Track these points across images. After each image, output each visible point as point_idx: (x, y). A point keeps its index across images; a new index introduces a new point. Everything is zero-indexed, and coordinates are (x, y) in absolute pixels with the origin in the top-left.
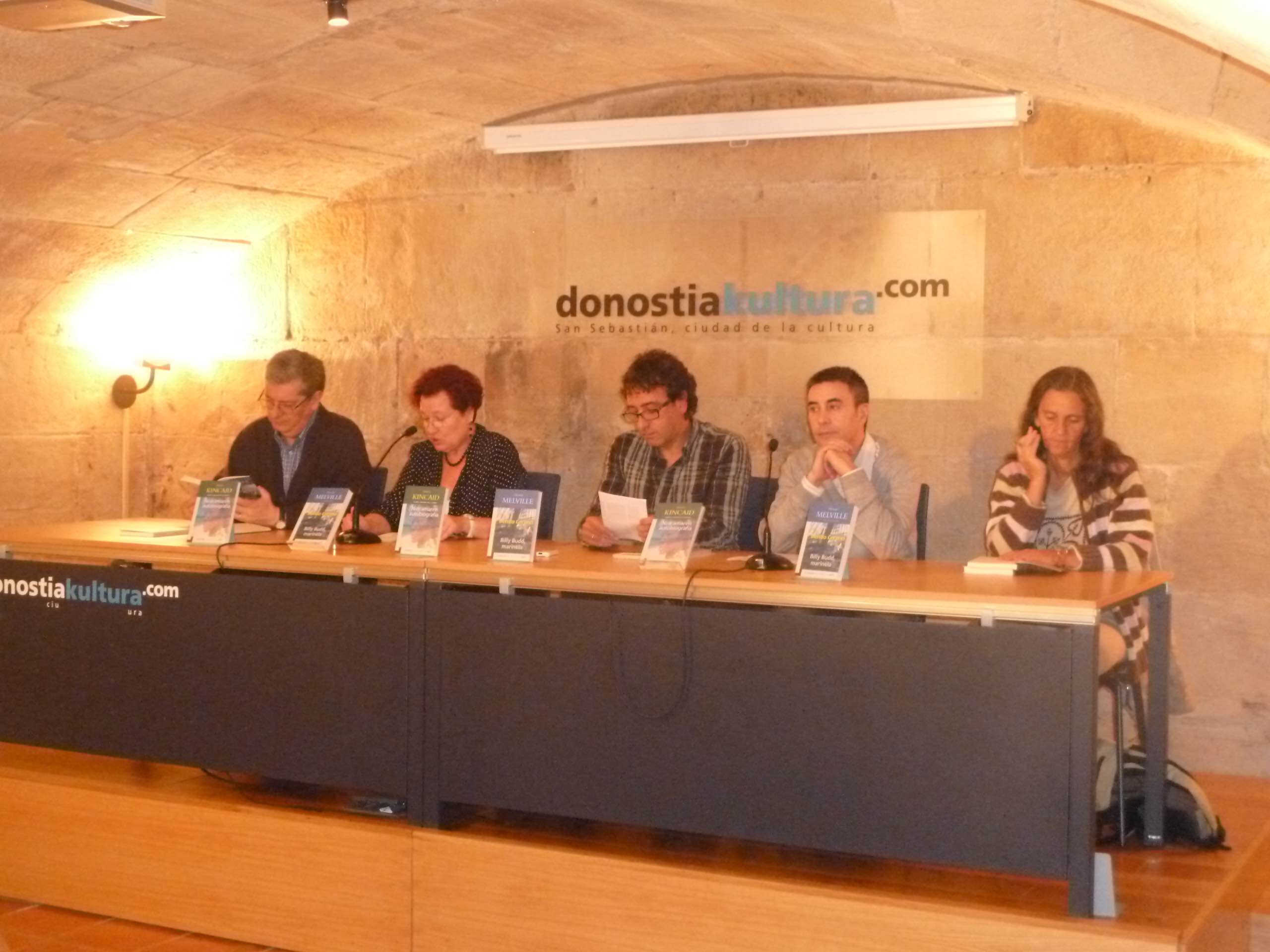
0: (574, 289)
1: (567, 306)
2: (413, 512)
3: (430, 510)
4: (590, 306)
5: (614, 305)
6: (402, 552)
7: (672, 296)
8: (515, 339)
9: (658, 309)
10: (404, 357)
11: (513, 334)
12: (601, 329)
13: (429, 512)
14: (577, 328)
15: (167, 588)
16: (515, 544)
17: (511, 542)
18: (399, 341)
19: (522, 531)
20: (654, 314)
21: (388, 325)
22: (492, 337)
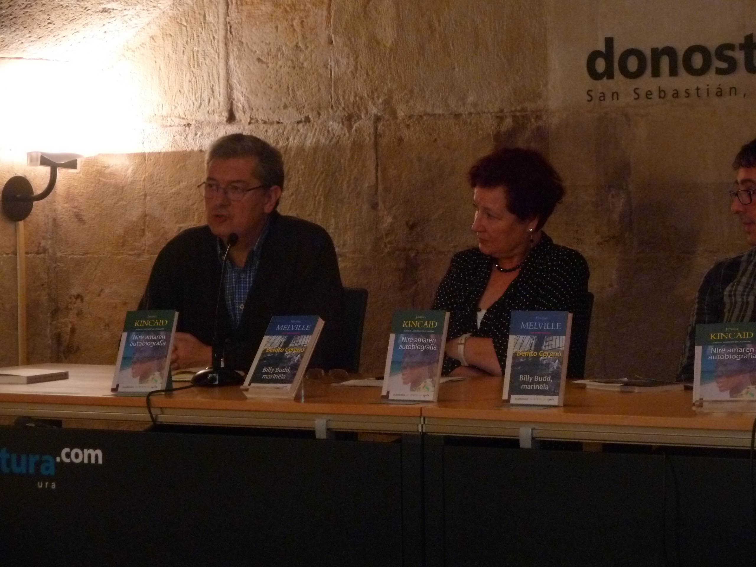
0: (609, 42)
1: (601, 65)
2: (404, 344)
3: (426, 341)
4: (633, 64)
5: (665, 62)
6: (391, 397)
7: (742, 47)
8: (533, 112)
9: (724, 65)
10: (384, 141)
11: (530, 106)
12: (648, 94)
13: (425, 344)
14: (615, 95)
15: (86, 452)
16: (538, 383)
17: (533, 379)
18: (378, 119)
19: (548, 365)
20: (720, 72)
21: (361, 98)
22: (502, 111)
